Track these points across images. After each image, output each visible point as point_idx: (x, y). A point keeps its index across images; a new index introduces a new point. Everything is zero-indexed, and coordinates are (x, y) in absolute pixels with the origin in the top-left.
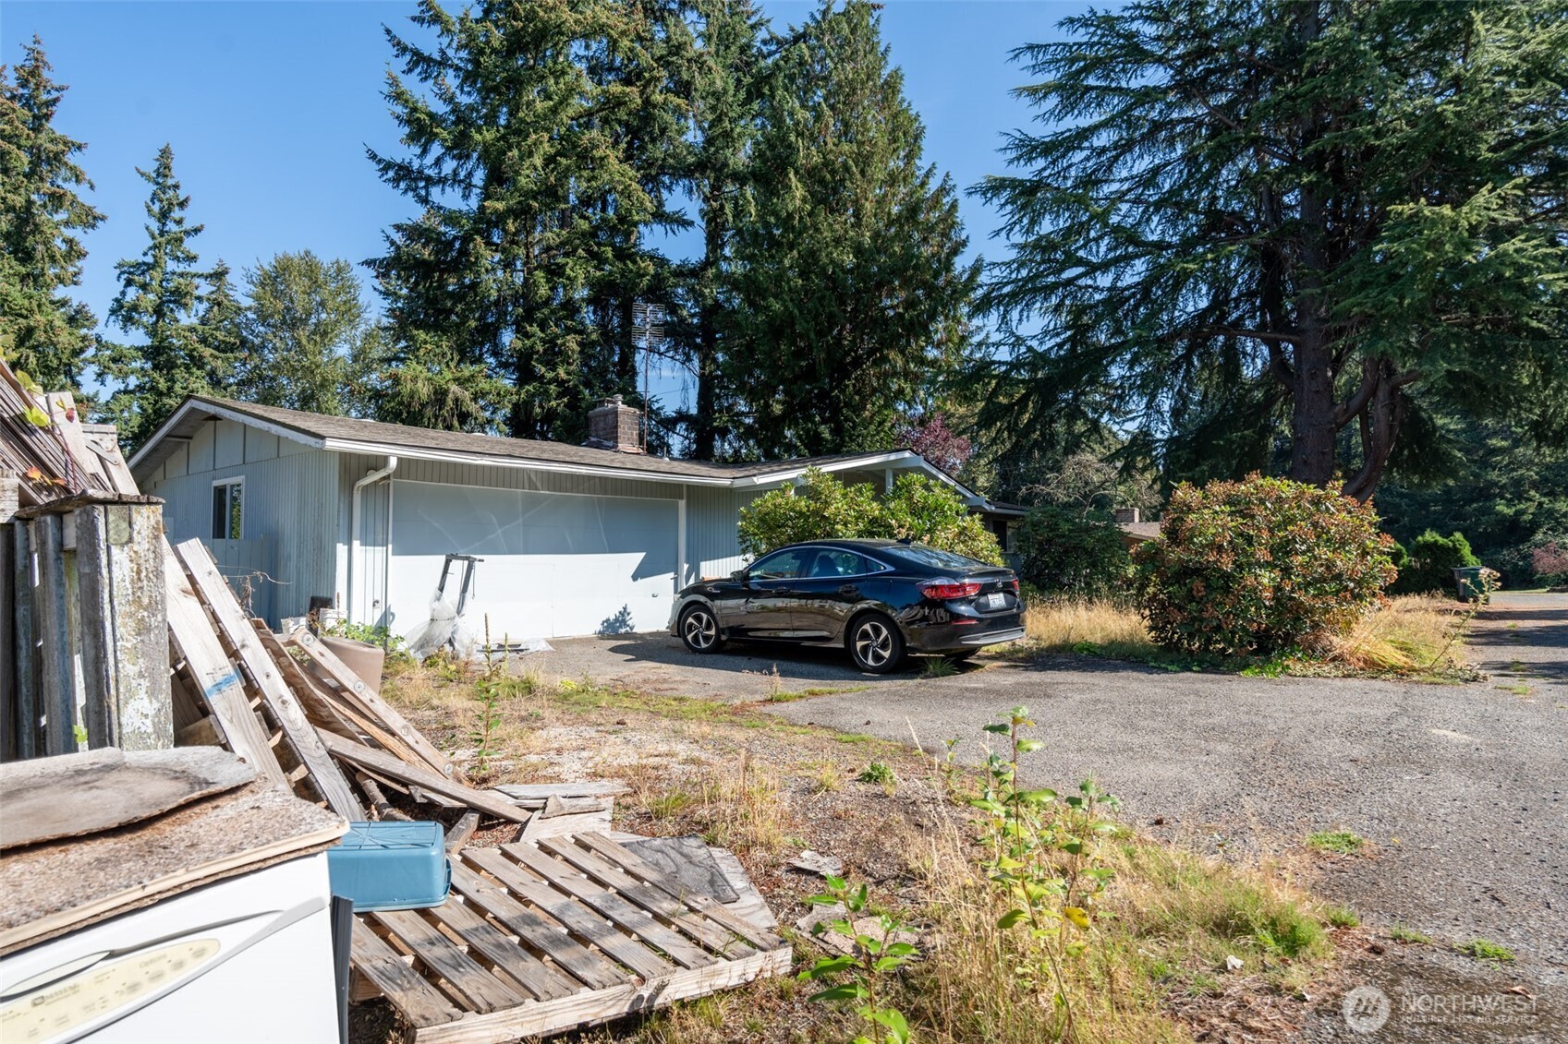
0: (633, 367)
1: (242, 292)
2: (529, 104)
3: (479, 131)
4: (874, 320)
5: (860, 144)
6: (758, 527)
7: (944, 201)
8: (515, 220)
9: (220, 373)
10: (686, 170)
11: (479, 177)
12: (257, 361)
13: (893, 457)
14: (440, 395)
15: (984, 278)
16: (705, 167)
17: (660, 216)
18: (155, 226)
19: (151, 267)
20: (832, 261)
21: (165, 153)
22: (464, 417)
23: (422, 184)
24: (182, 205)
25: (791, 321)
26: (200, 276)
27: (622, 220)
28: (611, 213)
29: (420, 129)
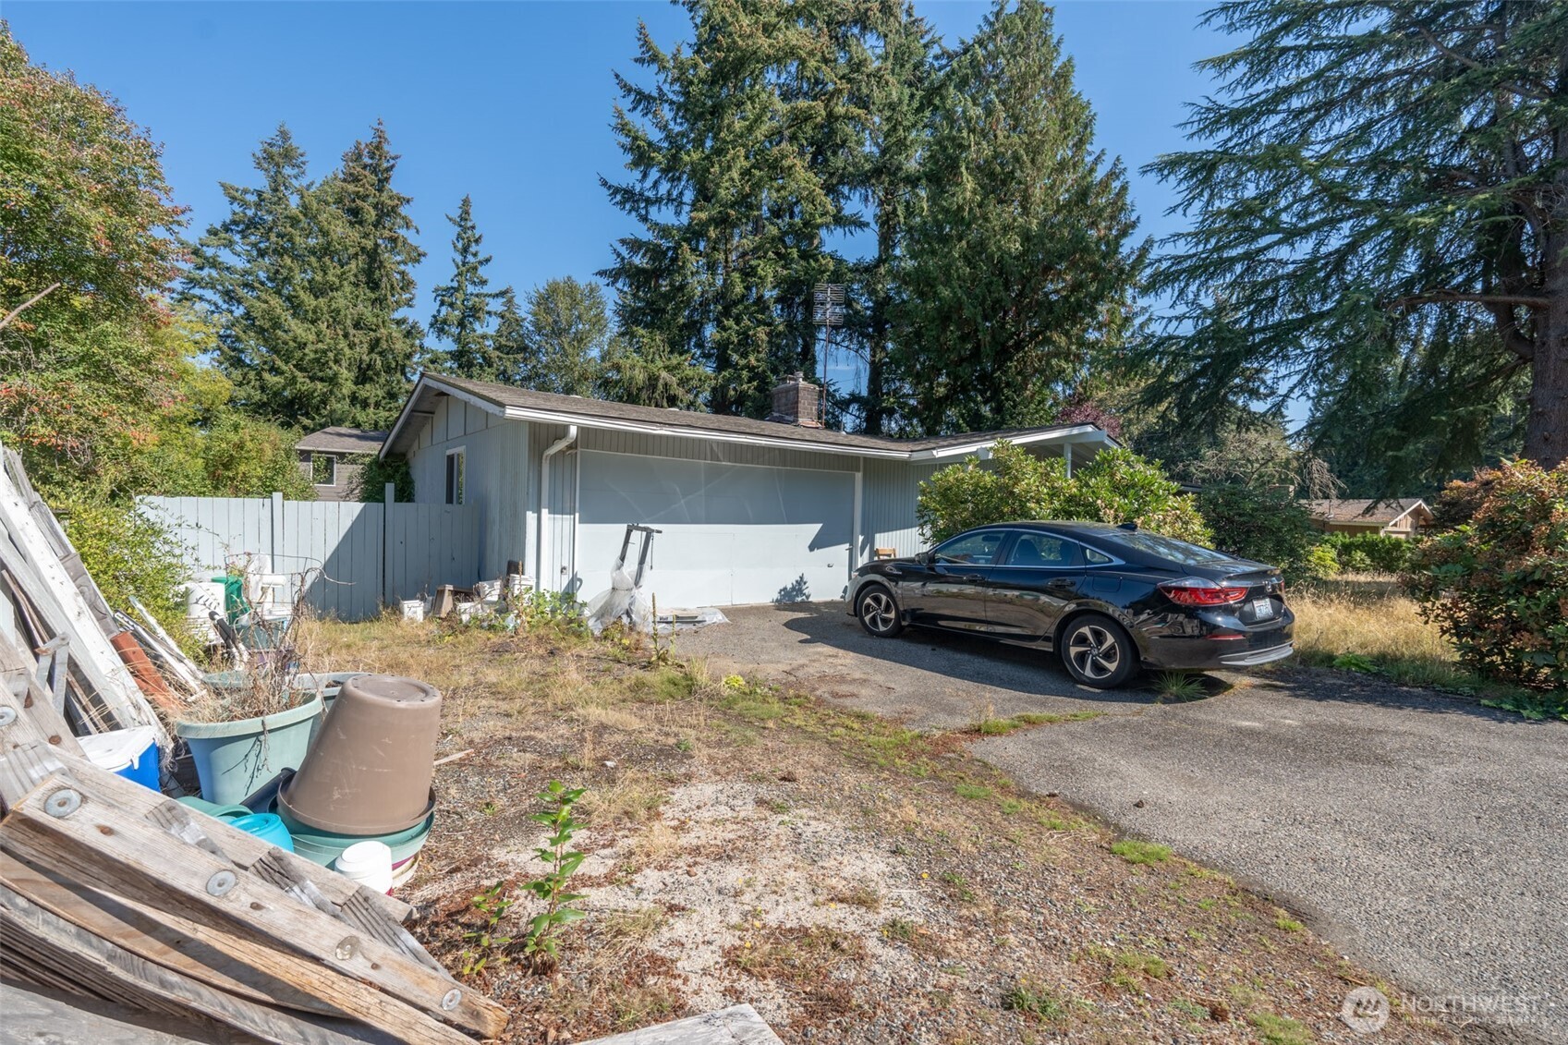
0: (814, 357)
1: (524, 310)
2: (729, 126)
3: (688, 153)
4: (1039, 303)
5: (1031, 135)
6: (939, 502)
7: (1114, 185)
8: (716, 228)
9: (509, 372)
10: (862, 179)
11: (689, 196)
12: (534, 362)
13: (1075, 431)
14: (653, 380)
15: (1154, 254)
16: (882, 173)
17: (839, 220)
18: (459, 259)
19: (456, 290)
20: (999, 248)
21: (466, 202)
22: (673, 401)
23: (643, 205)
24: (477, 241)
25: (960, 305)
26: (489, 296)
27: (806, 224)
28: (797, 220)
29: (641, 156)
